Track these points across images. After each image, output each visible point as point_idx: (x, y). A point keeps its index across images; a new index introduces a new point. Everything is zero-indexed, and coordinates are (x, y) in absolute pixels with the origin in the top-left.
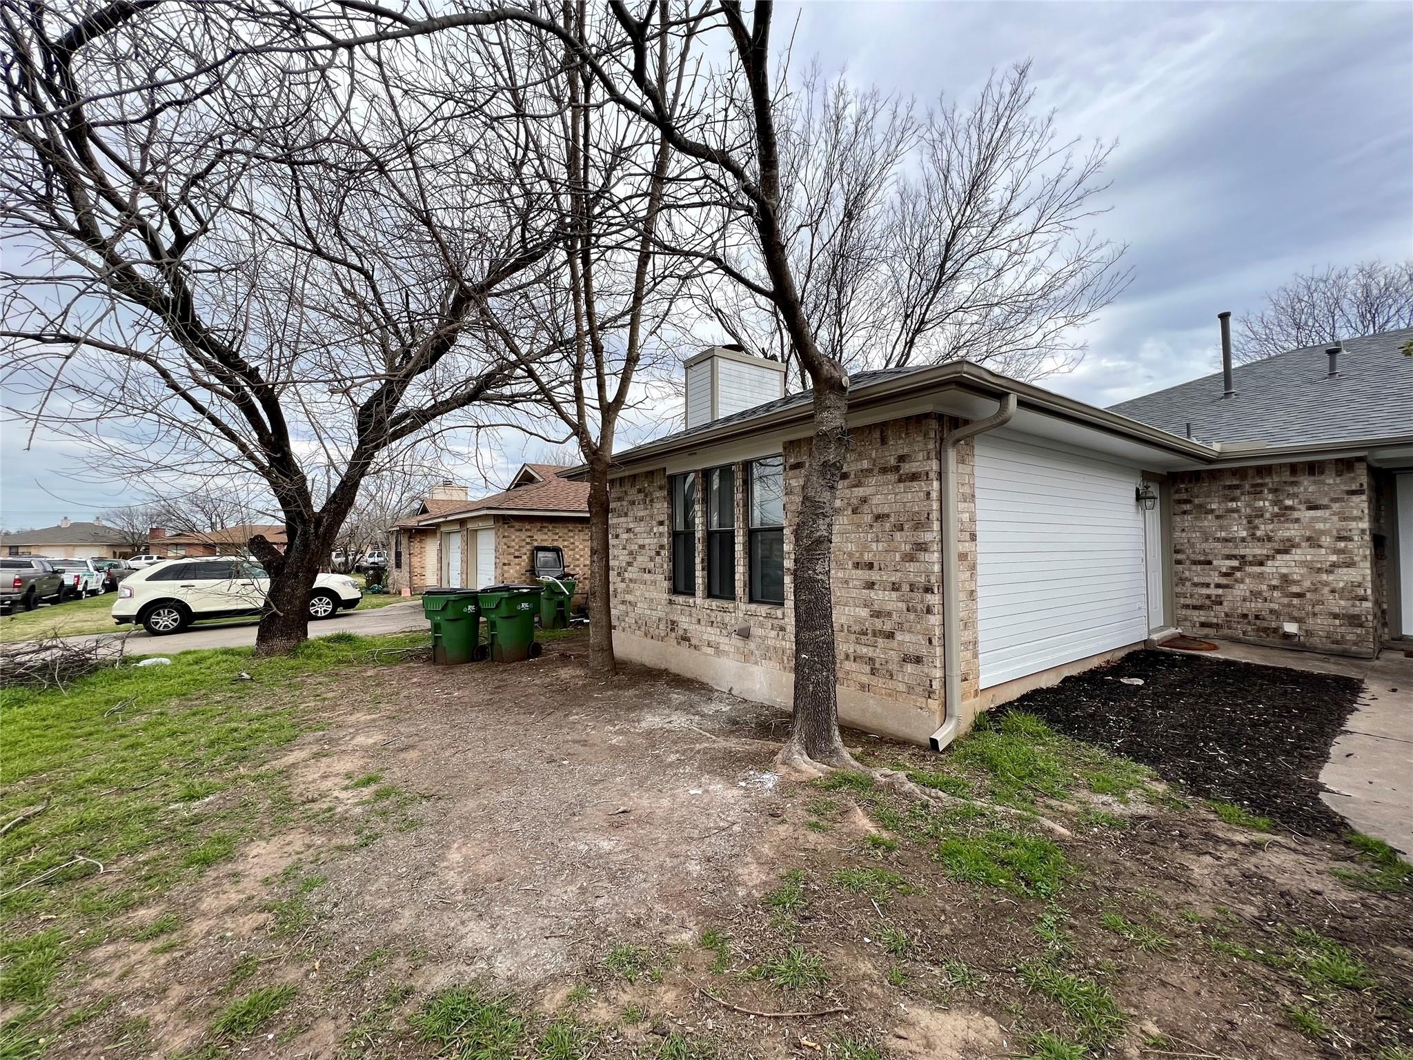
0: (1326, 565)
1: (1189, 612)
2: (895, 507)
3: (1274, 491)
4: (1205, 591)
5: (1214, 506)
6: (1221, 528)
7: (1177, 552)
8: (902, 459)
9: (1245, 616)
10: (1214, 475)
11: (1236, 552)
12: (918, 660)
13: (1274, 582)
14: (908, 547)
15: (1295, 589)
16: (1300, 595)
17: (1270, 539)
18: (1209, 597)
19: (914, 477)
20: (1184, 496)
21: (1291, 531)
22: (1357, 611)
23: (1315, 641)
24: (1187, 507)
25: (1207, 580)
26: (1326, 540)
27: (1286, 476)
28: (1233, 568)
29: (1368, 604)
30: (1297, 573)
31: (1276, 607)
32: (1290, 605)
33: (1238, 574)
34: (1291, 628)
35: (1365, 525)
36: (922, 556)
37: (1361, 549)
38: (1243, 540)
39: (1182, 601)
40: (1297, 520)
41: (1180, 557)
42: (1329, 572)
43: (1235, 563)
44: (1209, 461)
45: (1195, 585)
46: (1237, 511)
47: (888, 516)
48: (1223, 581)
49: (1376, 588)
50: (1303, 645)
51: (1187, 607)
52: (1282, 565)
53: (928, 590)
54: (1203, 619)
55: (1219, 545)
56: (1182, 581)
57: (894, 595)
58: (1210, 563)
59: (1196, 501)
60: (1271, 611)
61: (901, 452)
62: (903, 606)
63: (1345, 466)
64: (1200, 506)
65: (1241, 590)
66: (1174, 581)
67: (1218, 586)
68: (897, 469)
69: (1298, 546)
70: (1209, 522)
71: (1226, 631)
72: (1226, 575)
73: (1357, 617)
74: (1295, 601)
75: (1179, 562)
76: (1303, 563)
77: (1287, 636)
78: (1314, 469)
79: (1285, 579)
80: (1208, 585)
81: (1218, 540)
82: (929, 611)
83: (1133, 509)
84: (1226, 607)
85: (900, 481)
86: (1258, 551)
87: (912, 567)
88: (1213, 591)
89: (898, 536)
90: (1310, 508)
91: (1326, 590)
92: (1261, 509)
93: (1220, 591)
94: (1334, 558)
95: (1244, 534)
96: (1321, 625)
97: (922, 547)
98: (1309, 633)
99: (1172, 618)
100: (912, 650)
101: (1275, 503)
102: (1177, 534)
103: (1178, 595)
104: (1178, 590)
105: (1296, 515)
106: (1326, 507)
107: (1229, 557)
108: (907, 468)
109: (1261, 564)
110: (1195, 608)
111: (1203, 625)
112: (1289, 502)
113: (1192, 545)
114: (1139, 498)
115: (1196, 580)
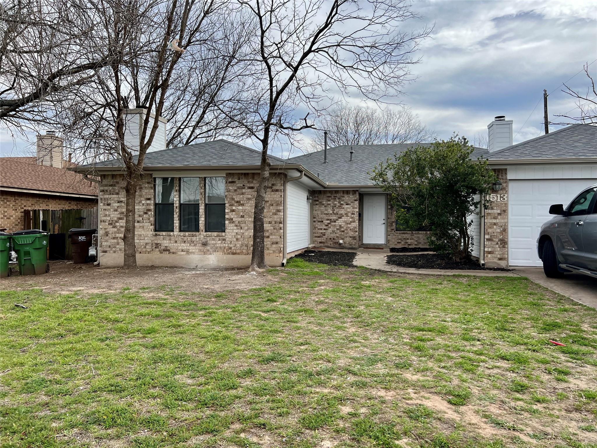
0: (349, 222)
1: (316, 239)
2: (271, 199)
3: (339, 199)
4: (321, 231)
5: (324, 203)
6: (326, 210)
7: (314, 218)
8: (273, 185)
9: (331, 239)
10: (325, 192)
11: (329, 218)
12: (277, 243)
13: (338, 228)
14: (274, 211)
15: (342, 229)
16: (343, 231)
17: (337, 214)
18: (322, 233)
19: (277, 191)
20: (317, 199)
21: (342, 212)
22: (355, 235)
23: (346, 245)
24: (317, 203)
25: (321, 227)
26: (349, 214)
27: (342, 195)
28: (329, 223)
29: (357, 233)
30: (343, 224)
31: (338, 235)
32: (341, 235)
33: (329, 225)
34: (341, 241)
35: (357, 210)
36: (279, 213)
37: (356, 217)
38: (331, 214)
39: (315, 235)
40: (344, 208)
41: (315, 220)
42: (350, 224)
43: (329, 222)
44: (325, 187)
45: (319, 229)
46: (329, 204)
47: (268, 201)
48: (326, 227)
49: (359, 229)
50: (343, 247)
51: (316, 237)
52: (340, 222)
53: (280, 223)
54: (320, 241)
55: (325, 216)
56: (315, 228)
57: (270, 225)
58: (322, 222)
59: (320, 201)
60: (337, 237)
61: (273, 183)
62: (272, 228)
63: (354, 192)
64: (321, 203)
65: (330, 230)
66: (313, 228)
67: (324, 229)
68: (271, 188)
69: (343, 216)
70: (323, 208)
71: (326, 244)
72: (327, 225)
73: (355, 237)
74: (342, 233)
75: (314, 222)
76: (345, 222)
77: (340, 244)
78: (348, 192)
79: (340, 226)
80: (322, 229)
81: (325, 214)
82: (280, 229)
83: (306, 202)
84: (326, 237)
85: (272, 191)
86: (334, 218)
87: (275, 216)
88: (323, 231)
89: (271, 207)
90: (347, 205)
91: (349, 230)
92: (335, 204)
93: (325, 231)
94: (351, 220)
95: (331, 212)
96: (348, 240)
97: (279, 211)
98: (345, 243)
99: (312, 242)
100: (275, 240)
101: (339, 202)
102: (314, 212)
103: (314, 233)
104: (314, 231)
105: (343, 206)
106: (350, 204)
107: (328, 220)
108: (275, 188)
109: (335, 222)
110: (318, 237)
111: (320, 243)
112: (342, 202)
113: (318, 216)
114: (307, 199)
115: (319, 227)
